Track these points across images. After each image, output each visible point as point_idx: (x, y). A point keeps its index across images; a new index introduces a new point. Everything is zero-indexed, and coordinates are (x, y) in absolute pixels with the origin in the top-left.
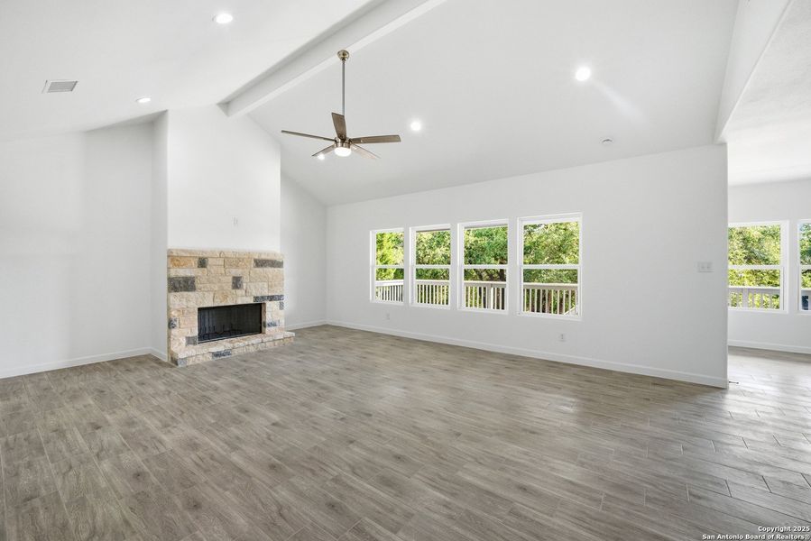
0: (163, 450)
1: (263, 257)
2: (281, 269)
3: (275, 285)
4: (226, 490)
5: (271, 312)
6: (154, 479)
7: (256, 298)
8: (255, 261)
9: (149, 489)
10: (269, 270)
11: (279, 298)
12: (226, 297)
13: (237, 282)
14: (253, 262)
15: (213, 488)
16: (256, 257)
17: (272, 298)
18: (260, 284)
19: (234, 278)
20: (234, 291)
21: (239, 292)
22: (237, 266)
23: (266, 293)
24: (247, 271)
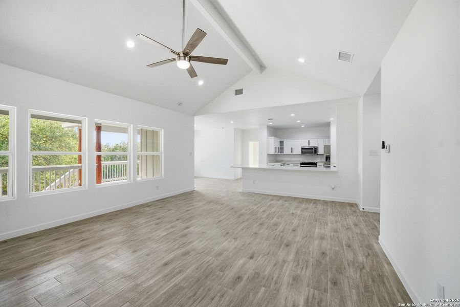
0: (312, 291)
4: (310, 251)
6: (329, 275)
9: (334, 272)
15: (313, 254)
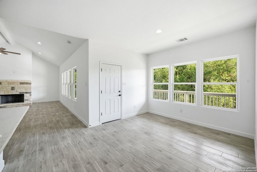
1: (23, 82)
2: (30, 85)
3: (28, 89)
5: (26, 96)
7: (20, 93)
8: (20, 83)
10: (25, 85)
11: (30, 93)
12: (9, 92)
13: (13, 89)
14: (19, 83)
16: (20, 82)
17: (26, 93)
18: (22, 89)
19: (12, 87)
20: (12, 91)
21: (14, 91)
22: (13, 84)
23: (24, 91)
24: (17, 86)
